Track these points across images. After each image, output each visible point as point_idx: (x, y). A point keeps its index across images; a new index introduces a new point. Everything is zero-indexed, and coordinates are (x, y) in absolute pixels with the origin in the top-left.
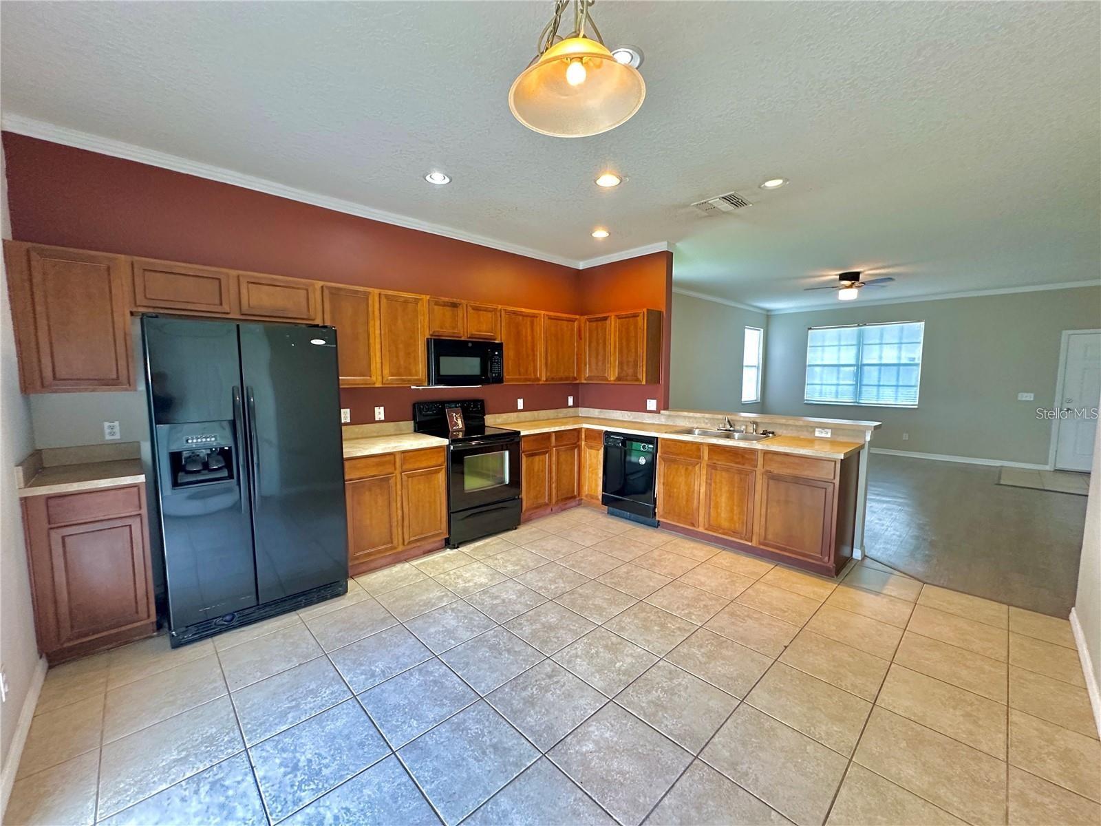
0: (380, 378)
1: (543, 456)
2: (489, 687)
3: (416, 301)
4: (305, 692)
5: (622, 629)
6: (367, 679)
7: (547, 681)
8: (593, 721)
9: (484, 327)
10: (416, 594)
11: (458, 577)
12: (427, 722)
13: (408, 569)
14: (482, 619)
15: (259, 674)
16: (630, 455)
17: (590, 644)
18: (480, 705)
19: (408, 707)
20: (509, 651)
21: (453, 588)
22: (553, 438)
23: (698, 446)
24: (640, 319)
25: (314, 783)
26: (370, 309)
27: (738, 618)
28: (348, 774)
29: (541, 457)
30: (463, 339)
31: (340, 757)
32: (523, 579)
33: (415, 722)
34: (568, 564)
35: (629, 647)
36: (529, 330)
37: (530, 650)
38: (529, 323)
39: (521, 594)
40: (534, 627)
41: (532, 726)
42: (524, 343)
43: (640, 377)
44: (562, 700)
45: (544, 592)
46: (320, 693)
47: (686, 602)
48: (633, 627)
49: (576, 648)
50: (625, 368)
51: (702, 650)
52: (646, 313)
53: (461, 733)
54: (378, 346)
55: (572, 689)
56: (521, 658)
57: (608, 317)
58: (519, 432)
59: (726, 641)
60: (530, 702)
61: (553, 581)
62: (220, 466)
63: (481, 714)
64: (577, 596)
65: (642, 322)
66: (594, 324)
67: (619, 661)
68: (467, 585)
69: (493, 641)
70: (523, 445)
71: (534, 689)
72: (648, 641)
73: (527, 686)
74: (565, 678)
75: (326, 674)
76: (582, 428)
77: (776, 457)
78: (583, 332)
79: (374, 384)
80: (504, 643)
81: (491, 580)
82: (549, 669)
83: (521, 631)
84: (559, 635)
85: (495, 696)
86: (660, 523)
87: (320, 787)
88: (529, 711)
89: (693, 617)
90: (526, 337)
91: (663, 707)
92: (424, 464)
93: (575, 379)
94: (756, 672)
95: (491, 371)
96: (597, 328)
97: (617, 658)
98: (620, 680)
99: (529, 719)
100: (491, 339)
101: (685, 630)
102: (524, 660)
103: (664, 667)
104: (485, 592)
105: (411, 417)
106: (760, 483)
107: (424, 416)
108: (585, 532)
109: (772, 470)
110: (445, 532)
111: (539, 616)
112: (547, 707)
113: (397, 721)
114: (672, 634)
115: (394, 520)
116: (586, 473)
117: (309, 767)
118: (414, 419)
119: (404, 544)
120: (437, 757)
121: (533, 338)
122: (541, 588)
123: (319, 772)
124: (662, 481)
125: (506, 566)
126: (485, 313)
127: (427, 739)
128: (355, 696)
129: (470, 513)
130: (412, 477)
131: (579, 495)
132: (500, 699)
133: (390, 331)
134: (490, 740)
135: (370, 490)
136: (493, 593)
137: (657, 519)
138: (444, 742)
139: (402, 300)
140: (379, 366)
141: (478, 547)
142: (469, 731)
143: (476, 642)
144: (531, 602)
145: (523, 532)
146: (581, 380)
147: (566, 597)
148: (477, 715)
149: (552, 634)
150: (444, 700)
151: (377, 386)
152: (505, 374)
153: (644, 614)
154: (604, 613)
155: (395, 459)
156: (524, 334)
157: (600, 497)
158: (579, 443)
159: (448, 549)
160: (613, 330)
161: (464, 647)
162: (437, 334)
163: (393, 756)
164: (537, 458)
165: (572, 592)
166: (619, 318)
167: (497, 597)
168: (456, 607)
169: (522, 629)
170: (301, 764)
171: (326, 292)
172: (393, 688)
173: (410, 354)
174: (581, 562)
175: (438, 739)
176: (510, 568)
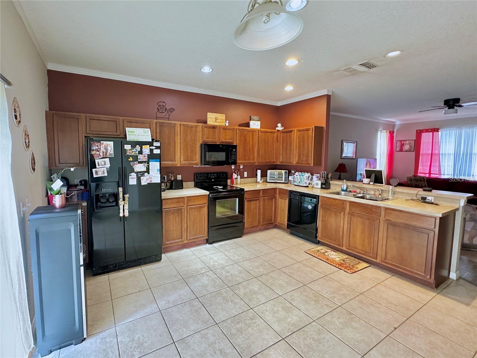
0: (179, 162)
1: (256, 202)
2: (221, 319)
3: (196, 126)
4: (140, 305)
5: (293, 299)
6: (166, 304)
7: (250, 321)
8: (272, 348)
9: (228, 137)
10: (191, 265)
11: (211, 259)
12: (190, 331)
13: (188, 252)
14: (220, 282)
15: (123, 293)
16: (304, 203)
17: (275, 305)
18: (215, 327)
19: (183, 321)
20: (232, 301)
21: (208, 264)
22: (261, 193)
23: (344, 201)
24: (310, 132)
25: (140, 348)
26: (176, 131)
27: (364, 305)
28: (154, 348)
29: (255, 202)
30: (217, 143)
31: (152, 339)
32: (243, 265)
33: (185, 329)
34: (266, 259)
35: (296, 311)
36: (251, 138)
37: (242, 303)
38: (251, 134)
39: (241, 272)
40: (246, 291)
41: (240, 344)
42: (248, 145)
43: (310, 162)
44: (257, 333)
45: (252, 273)
46: (146, 306)
47: (332, 290)
48: (299, 300)
49: (267, 306)
50: (302, 157)
51: (340, 320)
52: (314, 128)
53: (205, 340)
54: (179, 148)
55: (262, 328)
56: (238, 306)
57: (293, 130)
58: (244, 189)
59: (355, 318)
60: (240, 331)
61: (257, 267)
62: (113, 200)
63: (215, 332)
64: (269, 277)
65: (312, 133)
66: (285, 134)
67: (290, 318)
68: (215, 264)
69: (224, 294)
70: (246, 196)
71: (243, 324)
72: (307, 309)
73: (239, 322)
74: (260, 322)
75: (149, 298)
76: (277, 188)
77: (393, 212)
78: (279, 138)
79: (177, 165)
80: (230, 297)
81: (226, 263)
82: (251, 315)
83: (239, 292)
84: (258, 297)
85: (223, 324)
86: (320, 242)
87: (142, 351)
88: (239, 336)
89: (336, 299)
90: (249, 141)
91: (313, 349)
92: (197, 203)
93: (274, 162)
94: (374, 340)
95: (231, 158)
96: (287, 136)
97: (288, 315)
98: (289, 329)
99: (239, 340)
100: (231, 143)
101: (330, 306)
102: (239, 308)
103: (316, 326)
104: (223, 268)
105: (193, 180)
106: (383, 227)
107: (199, 179)
108: (277, 243)
109: (390, 220)
110: (206, 236)
111: (249, 285)
112: (248, 336)
113: (177, 327)
114: (322, 307)
115: (183, 228)
116: (279, 211)
117: (139, 341)
118: (194, 181)
119: (187, 240)
120: (193, 349)
121: (253, 143)
122: (251, 270)
123: (142, 345)
124: (321, 219)
125: (234, 256)
126: (228, 130)
127: (190, 339)
128: (160, 311)
129: (218, 228)
130: (192, 209)
131: (275, 222)
132: (225, 326)
133: (185, 141)
134: (219, 347)
135: (173, 214)
136: (227, 270)
137: (318, 239)
138: (197, 342)
139: (190, 126)
140: (179, 157)
141: (222, 245)
142: (209, 340)
143: (216, 294)
144: (245, 277)
145: (245, 239)
146: (277, 163)
147: (264, 277)
148: (213, 332)
149: (255, 296)
150: (199, 321)
151: (178, 166)
152: (237, 160)
153: (306, 293)
154: (284, 289)
155: (184, 200)
156: (248, 140)
157: (286, 225)
158: (276, 195)
159: (208, 244)
160: (295, 137)
161: (211, 295)
162: (205, 141)
163: (174, 344)
164: (253, 202)
165: (267, 274)
166: (299, 131)
167: (228, 272)
168: (209, 274)
169: (239, 291)
170: (136, 339)
171: (158, 124)
172: (177, 310)
173: (193, 151)
174: (273, 259)
175: (194, 340)
176: (236, 257)
